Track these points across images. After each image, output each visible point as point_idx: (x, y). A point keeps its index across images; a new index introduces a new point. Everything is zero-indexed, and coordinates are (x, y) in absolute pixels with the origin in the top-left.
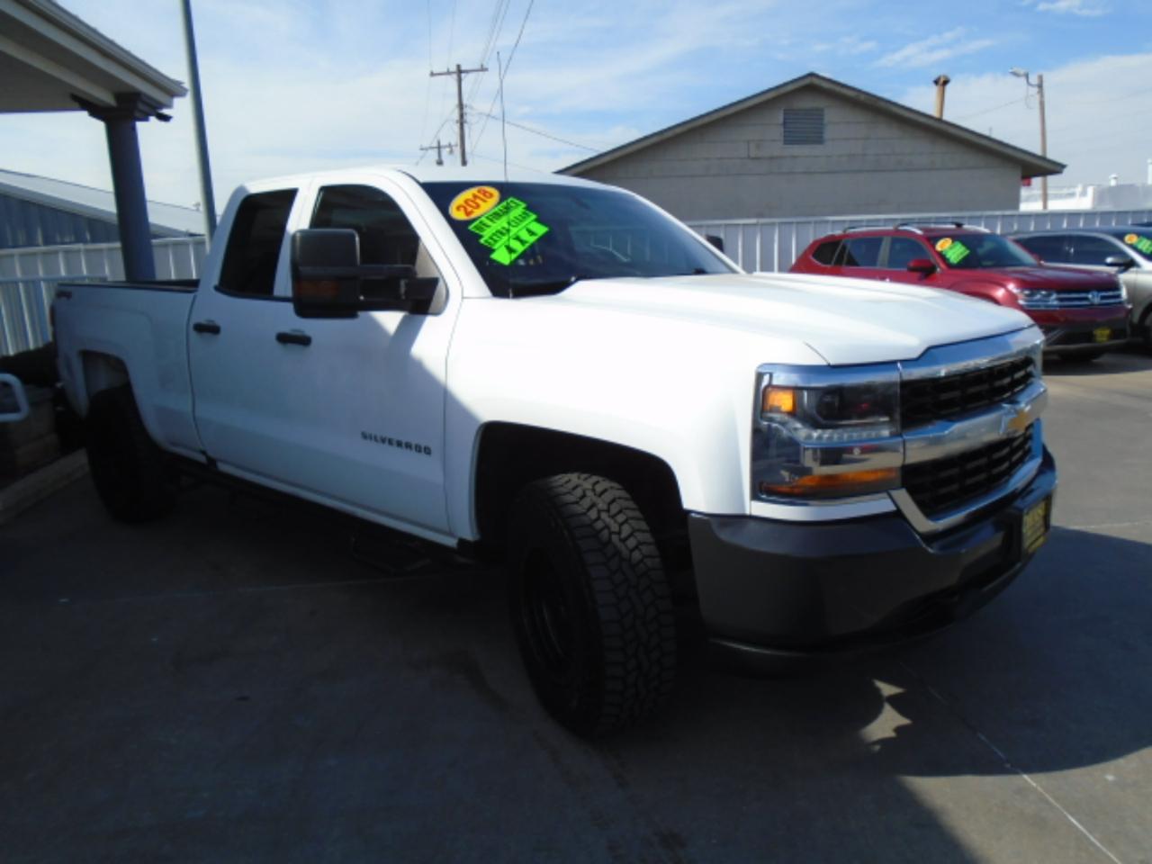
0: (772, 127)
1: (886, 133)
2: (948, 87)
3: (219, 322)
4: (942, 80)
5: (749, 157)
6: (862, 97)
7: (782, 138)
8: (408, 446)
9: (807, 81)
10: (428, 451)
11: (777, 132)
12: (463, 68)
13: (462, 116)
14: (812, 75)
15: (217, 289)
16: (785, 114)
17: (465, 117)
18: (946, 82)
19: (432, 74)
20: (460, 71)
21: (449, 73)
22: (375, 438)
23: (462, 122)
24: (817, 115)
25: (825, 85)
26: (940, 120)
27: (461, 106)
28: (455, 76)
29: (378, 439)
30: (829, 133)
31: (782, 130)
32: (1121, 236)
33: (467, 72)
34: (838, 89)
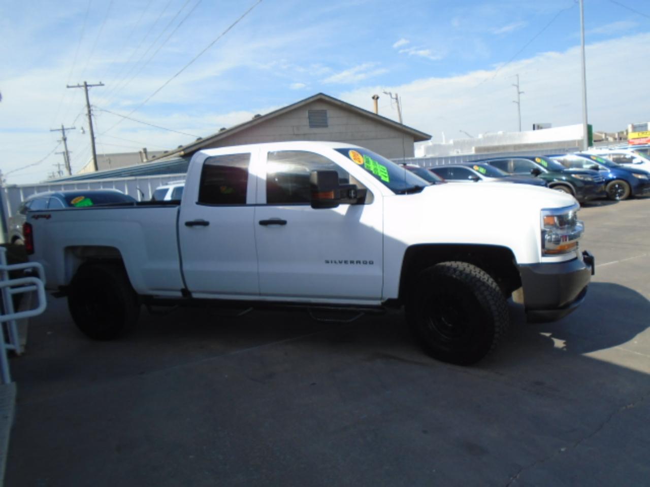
0: (303, 119)
1: (355, 121)
2: (379, 100)
3: (206, 219)
4: (376, 97)
5: (294, 135)
6: (344, 105)
7: (308, 124)
8: (358, 262)
9: (319, 97)
10: (371, 263)
11: (306, 122)
12: (88, 84)
13: (89, 112)
14: (321, 94)
15: (197, 203)
16: (309, 112)
17: (92, 112)
18: (378, 98)
19: (68, 87)
20: (86, 86)
21: (79, 86)
22: (335, 262)
23: (90, 115)
24: (324, 113)
25: (327, 99)
26: (377, 115)
27: (89, 106)
28: (83, 88)
29: (337, 261)
30: (330, 121)
31: (308, 120)
32: (472, 167)
33: (91, 86)
34: (333, 101)
